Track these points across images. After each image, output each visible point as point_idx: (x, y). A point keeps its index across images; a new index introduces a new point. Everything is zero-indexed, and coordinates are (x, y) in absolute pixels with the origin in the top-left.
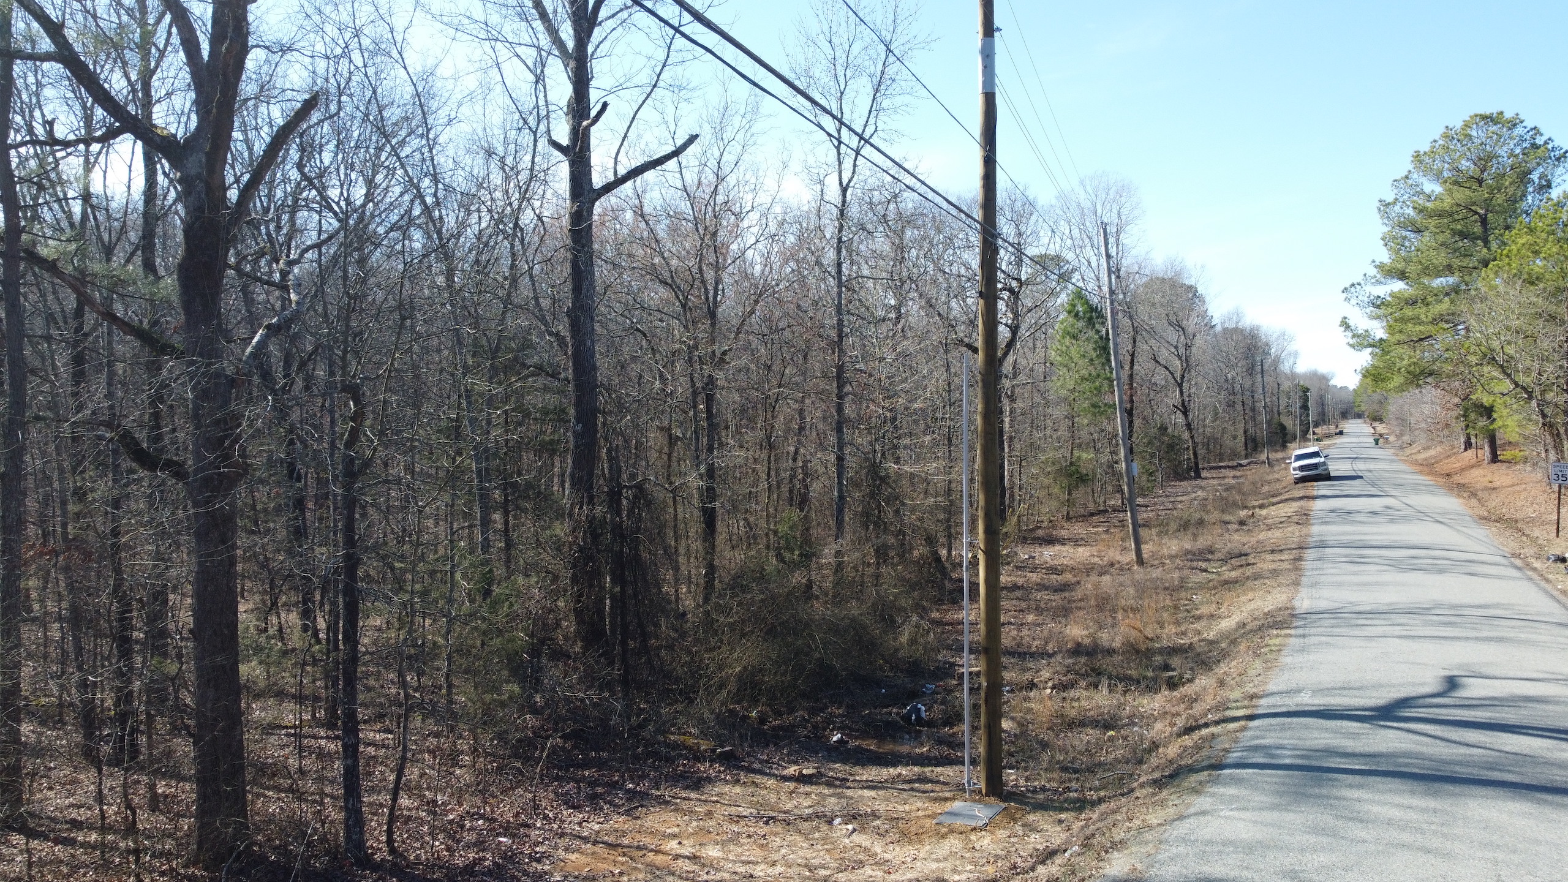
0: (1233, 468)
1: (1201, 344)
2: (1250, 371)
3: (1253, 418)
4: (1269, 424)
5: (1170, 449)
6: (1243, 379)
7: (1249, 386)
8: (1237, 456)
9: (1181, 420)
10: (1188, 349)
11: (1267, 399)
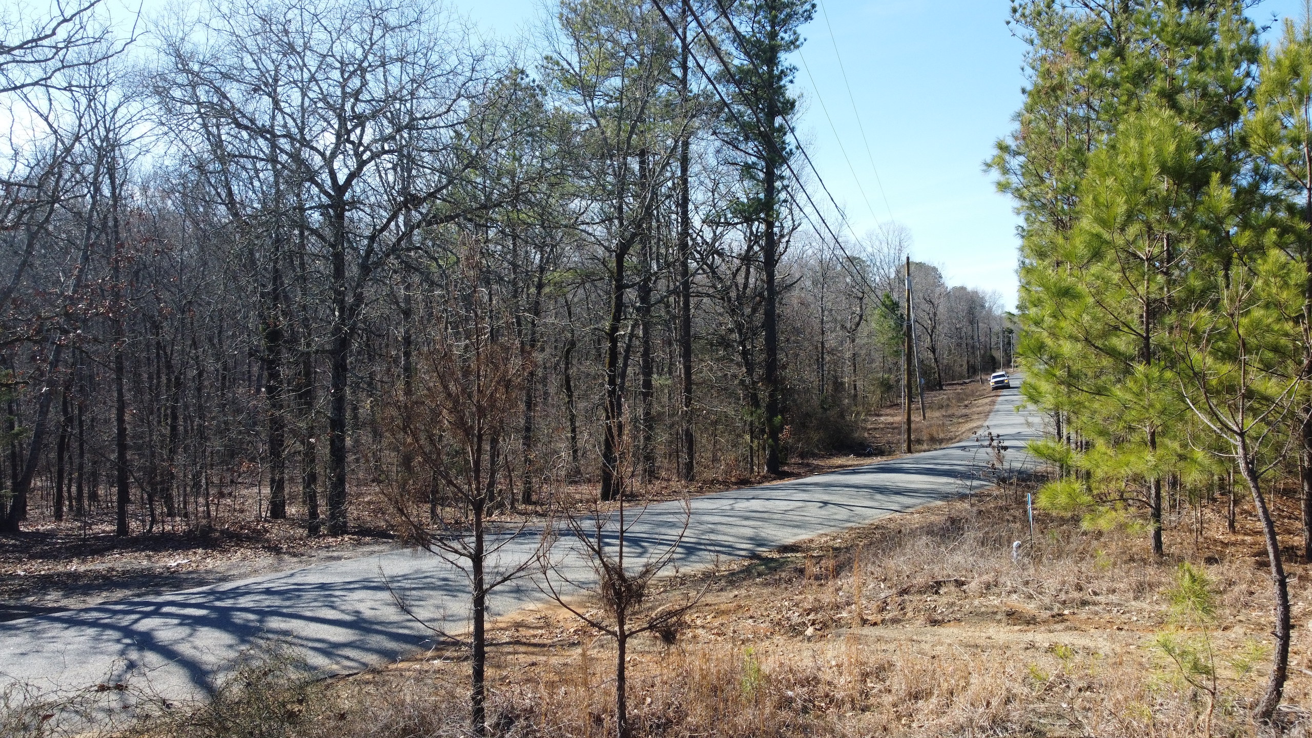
0: (961, 384)
1: (942, 310)
2: (971, 322)
3: (973, 353)
4: (983, 357)
5: (925, 373)
6: (967, 329)
7: (970, 333)
8: (963, 377)
9: (931, 356)
10: (935, 314)
11: (982, 339)
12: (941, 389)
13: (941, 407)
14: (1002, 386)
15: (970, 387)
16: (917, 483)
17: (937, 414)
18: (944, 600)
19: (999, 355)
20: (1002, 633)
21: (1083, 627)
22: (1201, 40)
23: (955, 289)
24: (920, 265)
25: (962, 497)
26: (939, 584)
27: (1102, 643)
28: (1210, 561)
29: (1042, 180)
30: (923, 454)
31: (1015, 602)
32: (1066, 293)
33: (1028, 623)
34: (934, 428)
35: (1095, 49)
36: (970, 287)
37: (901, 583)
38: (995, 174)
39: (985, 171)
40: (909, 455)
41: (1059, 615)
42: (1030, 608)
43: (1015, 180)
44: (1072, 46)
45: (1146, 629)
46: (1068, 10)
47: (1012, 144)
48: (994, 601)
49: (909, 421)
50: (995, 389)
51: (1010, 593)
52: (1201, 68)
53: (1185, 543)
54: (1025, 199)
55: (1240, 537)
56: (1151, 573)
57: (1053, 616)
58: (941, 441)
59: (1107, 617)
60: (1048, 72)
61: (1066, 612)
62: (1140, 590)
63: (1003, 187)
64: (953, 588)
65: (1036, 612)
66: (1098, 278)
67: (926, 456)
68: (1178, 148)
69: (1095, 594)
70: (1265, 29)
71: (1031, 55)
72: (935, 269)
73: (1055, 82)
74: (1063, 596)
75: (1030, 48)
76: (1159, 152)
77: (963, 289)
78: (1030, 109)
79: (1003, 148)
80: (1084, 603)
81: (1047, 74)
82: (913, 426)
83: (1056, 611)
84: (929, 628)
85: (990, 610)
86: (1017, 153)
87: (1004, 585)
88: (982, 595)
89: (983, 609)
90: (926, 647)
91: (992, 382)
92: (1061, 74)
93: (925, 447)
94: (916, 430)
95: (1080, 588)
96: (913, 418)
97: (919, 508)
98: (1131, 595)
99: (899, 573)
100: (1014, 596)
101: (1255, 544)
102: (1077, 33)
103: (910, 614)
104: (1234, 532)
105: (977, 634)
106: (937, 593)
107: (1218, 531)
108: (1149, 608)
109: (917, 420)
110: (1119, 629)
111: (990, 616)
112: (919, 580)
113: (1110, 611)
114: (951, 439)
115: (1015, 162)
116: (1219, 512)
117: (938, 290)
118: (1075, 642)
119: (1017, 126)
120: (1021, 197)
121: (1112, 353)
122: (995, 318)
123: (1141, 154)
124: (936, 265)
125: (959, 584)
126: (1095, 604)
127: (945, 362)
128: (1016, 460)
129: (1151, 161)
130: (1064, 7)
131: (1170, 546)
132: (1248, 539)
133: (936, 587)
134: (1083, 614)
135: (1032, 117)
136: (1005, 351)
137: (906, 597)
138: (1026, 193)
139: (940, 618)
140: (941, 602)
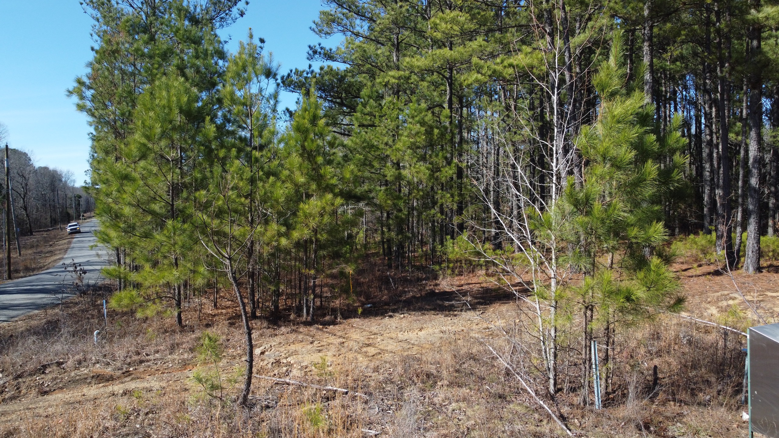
0: (46, 231)
1: (31, 182)
2: (53, 190)
3: (54, 210)
4: (61, 213)
5: (20, 223)
6: (49, 194)
7: (52, 198)
8: (48, 226)
9: (24, 212)
10: (26, 185)
11: (61, 202)
12: (32, 234)
13: (32, 247)
14: (75, 232)
15: (53, 233)
16: (19, 299)
17: (30, 252)
18: (50, 376)
19: (72, 212)
20: (92, 391)
21: (142, 376)
22: (197, 42)
23: (40, 168)
24: (15, 151)
25: (54, 306)
26: (45, 367)
27: (154, 383)
28: (208, 326)
29: (106, 106)
30: (20, 280)
31: (98, 368)
32: (126, 178)
33: (108, 380)
34: (28, 261)
35: (138, 34)
36: (51, 167)
37: (16, 371)
38: (75, 99)
39: (68, 96)
40: (10, 281)
41: (127, 372)
42: (109, 370)
43: (89, 104)
44: (125, 29)
45: (178, 370)
46: (120, 6)
47: (87, 81)
48: (84, 371)
49: (9, 257)
50: (70, 233)
51: (94, 364)
52: (197, 57)
53: (193, 318)
54: (95, 117)
55: (220, 311)
56: (178, 337)
57: (123, 373)
58: (33, 270)
59: (155, 367)
60: (110, 41)
61: (131, 369)
62: (173, 348)
63: (81, 108)
64: (55, 368)
65: (113, 373)
66: (144, 169)
67: (24, 281)
68: (188, 100)
69: (147, 355)
70: (226, 42)
71: (97, 27)
72: (25, 154)
73: (114, 48)
74: (129, 360)
75: (96, 23)
76: (179, 100)
77: (46, 168)
78: (99, 62)
79: (80, 82)
80: (141, 362)
81: (109, 42)
82: (12, 261)
83: (125, 369)
84: (40, 398)
85: (82, 377)
86: (89, 88)
87: (91, 359)
88: (76, 368)
89: (78, 378)
90: (41, 411)
91: (68, 229)
92: (118, 44)
93: (22, 274)
94: (14, 263)
95: (138, 354)
96: (12, 255)
97: (21, 317)
98: (168, 352)
99: (13, 365)
100: (98, 365)
101: (227, 313)
102: (127, 22)
103: (24, 391)
104: (217, 308)
105: (75, 394)
106: (43, 373)
107: (209, 309)
108: (177, 358)
109: (15, 256)
110: (163, 373)
111: (83, 381)
112: (30, 367)
113: (156, 364)
114: (41, 268)
115: (89, 93)
116: (209, 298)
117: (28, 168)
118: (138, 386)
119: (89, 70)
120: (93, 115)
121: (152, 213)
122: (69, 188)
123: (169, 101)
124: (26, 151)
125: (59, 364)
126: (148, 361)
127: (34, 216)
128: (91, 279)
129: (174, 105)
130: (118, 3)
131: (186, 321)
132: (224, 311)
133: (43, 369)
134: (141, 368)
135: (99, 66)
136: (76, 209)
137: (20, 380)
138: (96, 114)
139: (48, 389)
140: (47, 379)
